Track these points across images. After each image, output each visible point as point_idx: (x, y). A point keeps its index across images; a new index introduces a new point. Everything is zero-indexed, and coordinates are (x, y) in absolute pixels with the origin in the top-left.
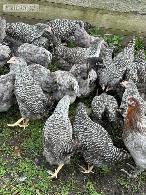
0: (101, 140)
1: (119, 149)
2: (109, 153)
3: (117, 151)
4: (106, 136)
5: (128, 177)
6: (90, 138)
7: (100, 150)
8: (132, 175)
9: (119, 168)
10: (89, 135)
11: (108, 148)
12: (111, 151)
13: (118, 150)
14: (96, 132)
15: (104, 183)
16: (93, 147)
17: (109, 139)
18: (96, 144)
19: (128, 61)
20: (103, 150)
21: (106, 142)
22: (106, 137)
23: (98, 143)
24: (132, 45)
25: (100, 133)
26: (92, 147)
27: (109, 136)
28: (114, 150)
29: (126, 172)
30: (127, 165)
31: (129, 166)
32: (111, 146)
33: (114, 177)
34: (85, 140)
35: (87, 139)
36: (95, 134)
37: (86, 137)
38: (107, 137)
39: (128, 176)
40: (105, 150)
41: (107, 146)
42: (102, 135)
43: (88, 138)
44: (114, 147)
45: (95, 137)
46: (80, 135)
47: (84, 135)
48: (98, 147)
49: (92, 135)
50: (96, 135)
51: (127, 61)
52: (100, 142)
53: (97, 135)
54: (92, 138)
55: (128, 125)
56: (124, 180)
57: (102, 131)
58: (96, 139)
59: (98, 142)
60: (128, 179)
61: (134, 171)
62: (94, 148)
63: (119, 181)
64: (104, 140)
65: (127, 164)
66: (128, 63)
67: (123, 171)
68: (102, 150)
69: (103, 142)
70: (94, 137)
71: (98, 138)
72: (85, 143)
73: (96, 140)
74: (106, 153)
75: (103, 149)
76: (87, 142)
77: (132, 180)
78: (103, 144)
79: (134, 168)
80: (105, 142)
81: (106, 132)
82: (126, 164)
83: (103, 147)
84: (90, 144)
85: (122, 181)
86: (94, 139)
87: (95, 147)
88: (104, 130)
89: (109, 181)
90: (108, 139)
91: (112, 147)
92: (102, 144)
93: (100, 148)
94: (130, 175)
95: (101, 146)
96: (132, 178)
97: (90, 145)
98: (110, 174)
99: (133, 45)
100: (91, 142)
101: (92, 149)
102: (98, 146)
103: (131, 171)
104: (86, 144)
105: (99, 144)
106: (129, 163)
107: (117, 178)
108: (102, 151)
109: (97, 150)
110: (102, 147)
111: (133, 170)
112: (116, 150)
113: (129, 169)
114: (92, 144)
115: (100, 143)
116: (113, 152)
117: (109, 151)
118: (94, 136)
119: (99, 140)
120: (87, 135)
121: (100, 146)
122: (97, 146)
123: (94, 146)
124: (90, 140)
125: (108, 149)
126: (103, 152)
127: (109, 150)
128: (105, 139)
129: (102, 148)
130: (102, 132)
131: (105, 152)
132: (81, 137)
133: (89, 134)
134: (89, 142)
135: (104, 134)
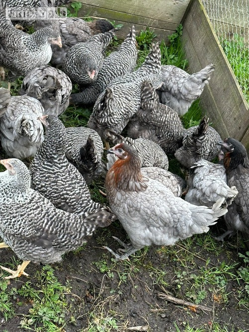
0: (71, 188)
1: (98, 205)
2: (82, 210)
3: (95, 208)
4: (81, 184)
5: (112, 260)
6: (53, 182)
7: (67, 203)
8: (120, 256)
9: (100, 244)
10: (54, 178)
11: (81, 202)
12: (85, 207)
13: (96, 205)
14: (66, 176)
15: (73, 268)
16: (56, 196)
17: (86, 191)
18: (61, 193)
19: (122, 68)
20: (73, 204)
21: (80, 193)
22: (81, 186)
23: (65, 192)
24: (131, 40)
25: (73, 178)
26: (54, 197)
27: (85, 186)
28: (90, 205)
29: (111, 250)
30: (114, 239)
31: (116, 241)
32: (86, 200)
33: (89, 258)
34: (44, 184)
35: (47, 183)
36: (64, 177)
37: (47, 180)
38: (83, 187)
39: (114, 257)
40: (75, 204)
41: (81, 198)
42: (76, 182)
43: (49, 182)
44: (91, 201)
45: (63, 183)
46: (38, 176)
47: (45, 176)
48: (64, 198)
49: (58, 179)
50: (64, 179)
51: (120, 68)
52: (69, 190)
53: (66, 180)
54: (57, 182)
55: (112, 181)
56: (106, 264)
57: (76, 176)
58: (63, 185)
59: (65, 190)
60: (113, 263)
61: (123, 250)
62: (58, 199)
63: (97, 266)
64: (76, 190)
65: (114, 237)
66: (122, 71)
67: (106, 250)
68: (70, 204)
69: (74, 192)
70: (60, 182)
71: (66, 184)
72: (44, 188)
73: (63, 187)
74: (77, 209)
75: (73, 202)
76: (47, 187)
77: (120, 265)
78: (73, 194)
79: (124, 244)
80: (77, 192)
81: (82, 179)
82: (111, 238)
83: (73, 198)
84: (52, 192)
85: (103, 265)
86: (60, 186)
87: (60, 198)
88: (79, 176)
89: (80, 264)
90: (85, 189)
91: (89, 201)
92: (71, 194)
93: (68, 201)
94: (117, 256)
95: (70, 197)
96: (119, 261)
97: (51, 194)
98: (83, 253)
99: (133, 41)
100: (53, 189)
101: (54, 200)
102: (65, 196)
103: (120, 249)
104: (46, 191)
105: (67, 194)
106: (117, 237)
107: (95, 260)
108: (70, 206)
109: (62, 203)
110: (71, 199)
111: (123, 248)
112: (93, 206)
113: (116, 247)
114: (56, 193)
115: (68, 192)
116: (88, 208)
117: (82, 207)
118: (62, 180)
119: (68, 187)
120: (49, 177)
121: (68, 196)
122: (62, 197)
123: (58, 196)
124: (53, 186)
125: (81, 204)
126: (72, 207)
127: (83, 205)
128: (79, 188)
129: (71, 201)
130: (77, 178)
131: (75, 208)
132: (39, 179)
133: (54, 176)
134: (51, 188)
135: (78, 181)
